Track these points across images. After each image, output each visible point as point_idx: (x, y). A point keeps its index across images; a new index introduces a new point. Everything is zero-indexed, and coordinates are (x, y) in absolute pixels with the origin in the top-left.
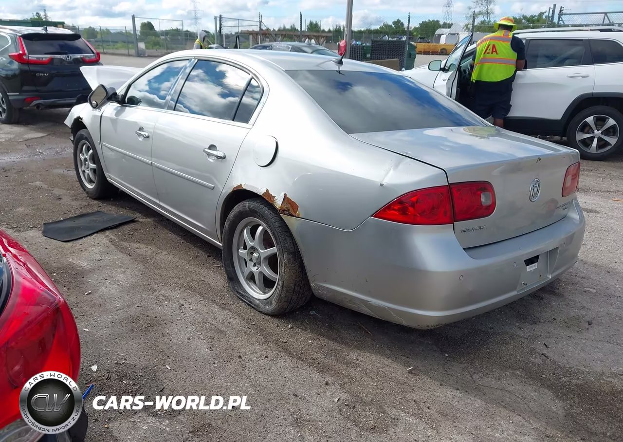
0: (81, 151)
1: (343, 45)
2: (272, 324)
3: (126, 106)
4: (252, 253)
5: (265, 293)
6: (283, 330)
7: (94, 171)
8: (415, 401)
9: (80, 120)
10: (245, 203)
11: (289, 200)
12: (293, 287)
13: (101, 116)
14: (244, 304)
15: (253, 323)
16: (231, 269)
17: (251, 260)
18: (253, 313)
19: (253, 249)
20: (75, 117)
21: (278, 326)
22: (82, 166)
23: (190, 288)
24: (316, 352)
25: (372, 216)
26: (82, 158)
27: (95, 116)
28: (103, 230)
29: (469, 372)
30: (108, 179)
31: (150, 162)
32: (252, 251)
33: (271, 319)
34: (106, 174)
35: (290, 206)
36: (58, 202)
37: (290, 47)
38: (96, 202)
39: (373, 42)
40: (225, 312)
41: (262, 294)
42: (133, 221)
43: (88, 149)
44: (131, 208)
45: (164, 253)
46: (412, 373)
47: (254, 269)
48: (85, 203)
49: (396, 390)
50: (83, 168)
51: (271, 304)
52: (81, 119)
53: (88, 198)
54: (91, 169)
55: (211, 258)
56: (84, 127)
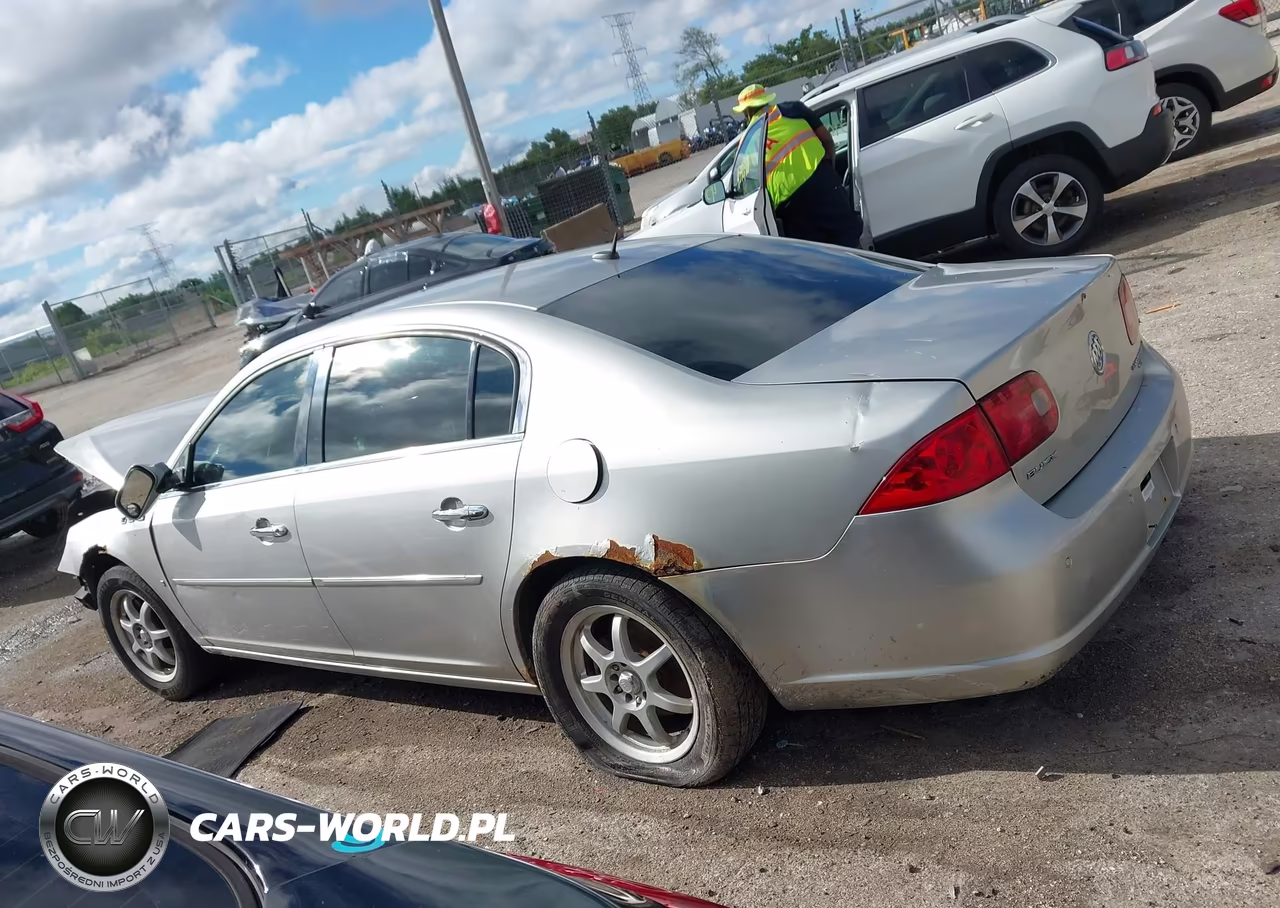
0: (120, 614)
1: (491, 215)
2: (723, 800)
3: (204, 489)
4: (616, 677)
5: (673, 745)
6: (752, 803)
7: (165, 643)
8: (1092, 829)
9: (101, 552)
10: (565, 584)
11: (666, 545)
12: (737, 710)
13: (151, 528)
14: (639, 784)
15: (686, 815)
16: (577, 726)
17: (617, 690)
18: (671, 795)
19: (615, 669)
20: (85, 550)
21: (737, 801)
22: (131, 645)
23: (511, 799)
24: (846, 818)
25: (858, 514)
26: (128, 626)
27: (134, 534)
28: (253, 756)
29: (1142, 730)
30: (205, 647)
31: (308, 580)
32: (613, 672)
33: (714, 793)
34: (198, 639)
35: (675, 556)
36: (110, 736)
37: (405, 253)
38: (191, 704)
39: (540, 188)
40: (616, 816)
41: (667, 750)
42: (299, 713)
43: (136, 605)
44: (274, 689)
45: (409, 750)
46: (1047, 779)
47: (632, 707)
48: (170, 717)
49: (1043, 823)
50: (136, 647)
51: (700, 761)
52: (104, 549)
53: (169, 703)
54: (156, 641)
55: (509, 720)
56: (113, 561)
